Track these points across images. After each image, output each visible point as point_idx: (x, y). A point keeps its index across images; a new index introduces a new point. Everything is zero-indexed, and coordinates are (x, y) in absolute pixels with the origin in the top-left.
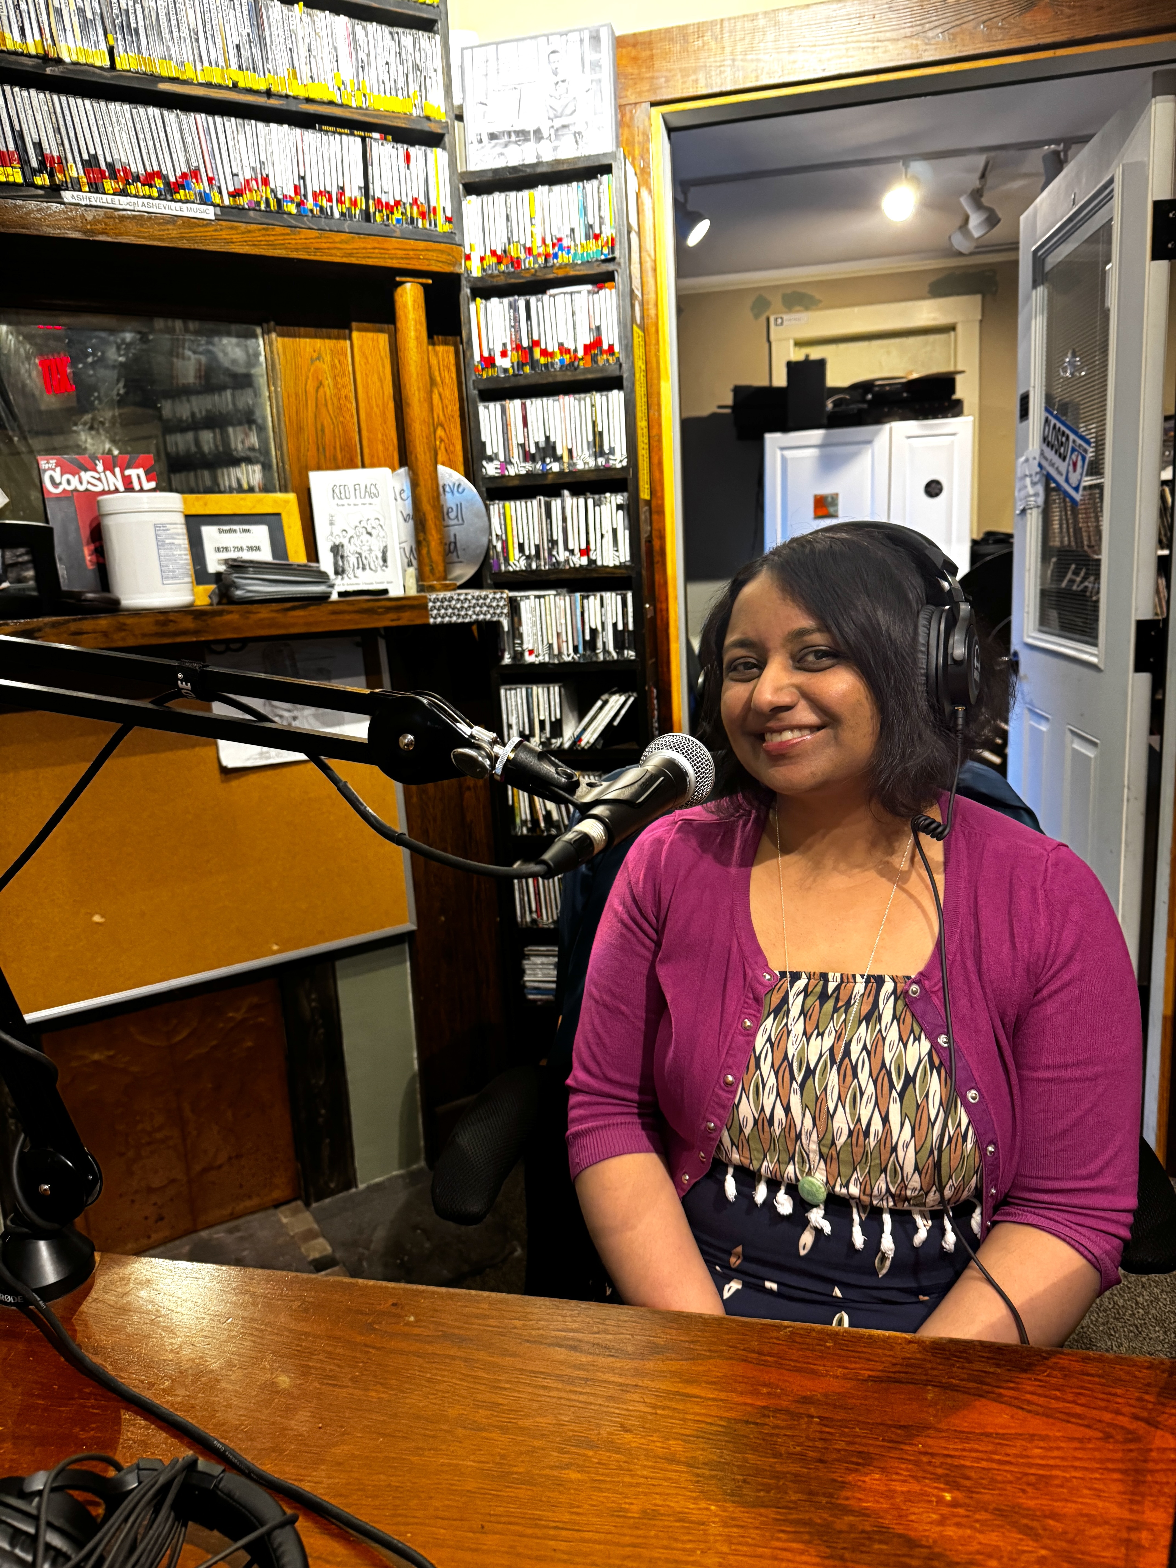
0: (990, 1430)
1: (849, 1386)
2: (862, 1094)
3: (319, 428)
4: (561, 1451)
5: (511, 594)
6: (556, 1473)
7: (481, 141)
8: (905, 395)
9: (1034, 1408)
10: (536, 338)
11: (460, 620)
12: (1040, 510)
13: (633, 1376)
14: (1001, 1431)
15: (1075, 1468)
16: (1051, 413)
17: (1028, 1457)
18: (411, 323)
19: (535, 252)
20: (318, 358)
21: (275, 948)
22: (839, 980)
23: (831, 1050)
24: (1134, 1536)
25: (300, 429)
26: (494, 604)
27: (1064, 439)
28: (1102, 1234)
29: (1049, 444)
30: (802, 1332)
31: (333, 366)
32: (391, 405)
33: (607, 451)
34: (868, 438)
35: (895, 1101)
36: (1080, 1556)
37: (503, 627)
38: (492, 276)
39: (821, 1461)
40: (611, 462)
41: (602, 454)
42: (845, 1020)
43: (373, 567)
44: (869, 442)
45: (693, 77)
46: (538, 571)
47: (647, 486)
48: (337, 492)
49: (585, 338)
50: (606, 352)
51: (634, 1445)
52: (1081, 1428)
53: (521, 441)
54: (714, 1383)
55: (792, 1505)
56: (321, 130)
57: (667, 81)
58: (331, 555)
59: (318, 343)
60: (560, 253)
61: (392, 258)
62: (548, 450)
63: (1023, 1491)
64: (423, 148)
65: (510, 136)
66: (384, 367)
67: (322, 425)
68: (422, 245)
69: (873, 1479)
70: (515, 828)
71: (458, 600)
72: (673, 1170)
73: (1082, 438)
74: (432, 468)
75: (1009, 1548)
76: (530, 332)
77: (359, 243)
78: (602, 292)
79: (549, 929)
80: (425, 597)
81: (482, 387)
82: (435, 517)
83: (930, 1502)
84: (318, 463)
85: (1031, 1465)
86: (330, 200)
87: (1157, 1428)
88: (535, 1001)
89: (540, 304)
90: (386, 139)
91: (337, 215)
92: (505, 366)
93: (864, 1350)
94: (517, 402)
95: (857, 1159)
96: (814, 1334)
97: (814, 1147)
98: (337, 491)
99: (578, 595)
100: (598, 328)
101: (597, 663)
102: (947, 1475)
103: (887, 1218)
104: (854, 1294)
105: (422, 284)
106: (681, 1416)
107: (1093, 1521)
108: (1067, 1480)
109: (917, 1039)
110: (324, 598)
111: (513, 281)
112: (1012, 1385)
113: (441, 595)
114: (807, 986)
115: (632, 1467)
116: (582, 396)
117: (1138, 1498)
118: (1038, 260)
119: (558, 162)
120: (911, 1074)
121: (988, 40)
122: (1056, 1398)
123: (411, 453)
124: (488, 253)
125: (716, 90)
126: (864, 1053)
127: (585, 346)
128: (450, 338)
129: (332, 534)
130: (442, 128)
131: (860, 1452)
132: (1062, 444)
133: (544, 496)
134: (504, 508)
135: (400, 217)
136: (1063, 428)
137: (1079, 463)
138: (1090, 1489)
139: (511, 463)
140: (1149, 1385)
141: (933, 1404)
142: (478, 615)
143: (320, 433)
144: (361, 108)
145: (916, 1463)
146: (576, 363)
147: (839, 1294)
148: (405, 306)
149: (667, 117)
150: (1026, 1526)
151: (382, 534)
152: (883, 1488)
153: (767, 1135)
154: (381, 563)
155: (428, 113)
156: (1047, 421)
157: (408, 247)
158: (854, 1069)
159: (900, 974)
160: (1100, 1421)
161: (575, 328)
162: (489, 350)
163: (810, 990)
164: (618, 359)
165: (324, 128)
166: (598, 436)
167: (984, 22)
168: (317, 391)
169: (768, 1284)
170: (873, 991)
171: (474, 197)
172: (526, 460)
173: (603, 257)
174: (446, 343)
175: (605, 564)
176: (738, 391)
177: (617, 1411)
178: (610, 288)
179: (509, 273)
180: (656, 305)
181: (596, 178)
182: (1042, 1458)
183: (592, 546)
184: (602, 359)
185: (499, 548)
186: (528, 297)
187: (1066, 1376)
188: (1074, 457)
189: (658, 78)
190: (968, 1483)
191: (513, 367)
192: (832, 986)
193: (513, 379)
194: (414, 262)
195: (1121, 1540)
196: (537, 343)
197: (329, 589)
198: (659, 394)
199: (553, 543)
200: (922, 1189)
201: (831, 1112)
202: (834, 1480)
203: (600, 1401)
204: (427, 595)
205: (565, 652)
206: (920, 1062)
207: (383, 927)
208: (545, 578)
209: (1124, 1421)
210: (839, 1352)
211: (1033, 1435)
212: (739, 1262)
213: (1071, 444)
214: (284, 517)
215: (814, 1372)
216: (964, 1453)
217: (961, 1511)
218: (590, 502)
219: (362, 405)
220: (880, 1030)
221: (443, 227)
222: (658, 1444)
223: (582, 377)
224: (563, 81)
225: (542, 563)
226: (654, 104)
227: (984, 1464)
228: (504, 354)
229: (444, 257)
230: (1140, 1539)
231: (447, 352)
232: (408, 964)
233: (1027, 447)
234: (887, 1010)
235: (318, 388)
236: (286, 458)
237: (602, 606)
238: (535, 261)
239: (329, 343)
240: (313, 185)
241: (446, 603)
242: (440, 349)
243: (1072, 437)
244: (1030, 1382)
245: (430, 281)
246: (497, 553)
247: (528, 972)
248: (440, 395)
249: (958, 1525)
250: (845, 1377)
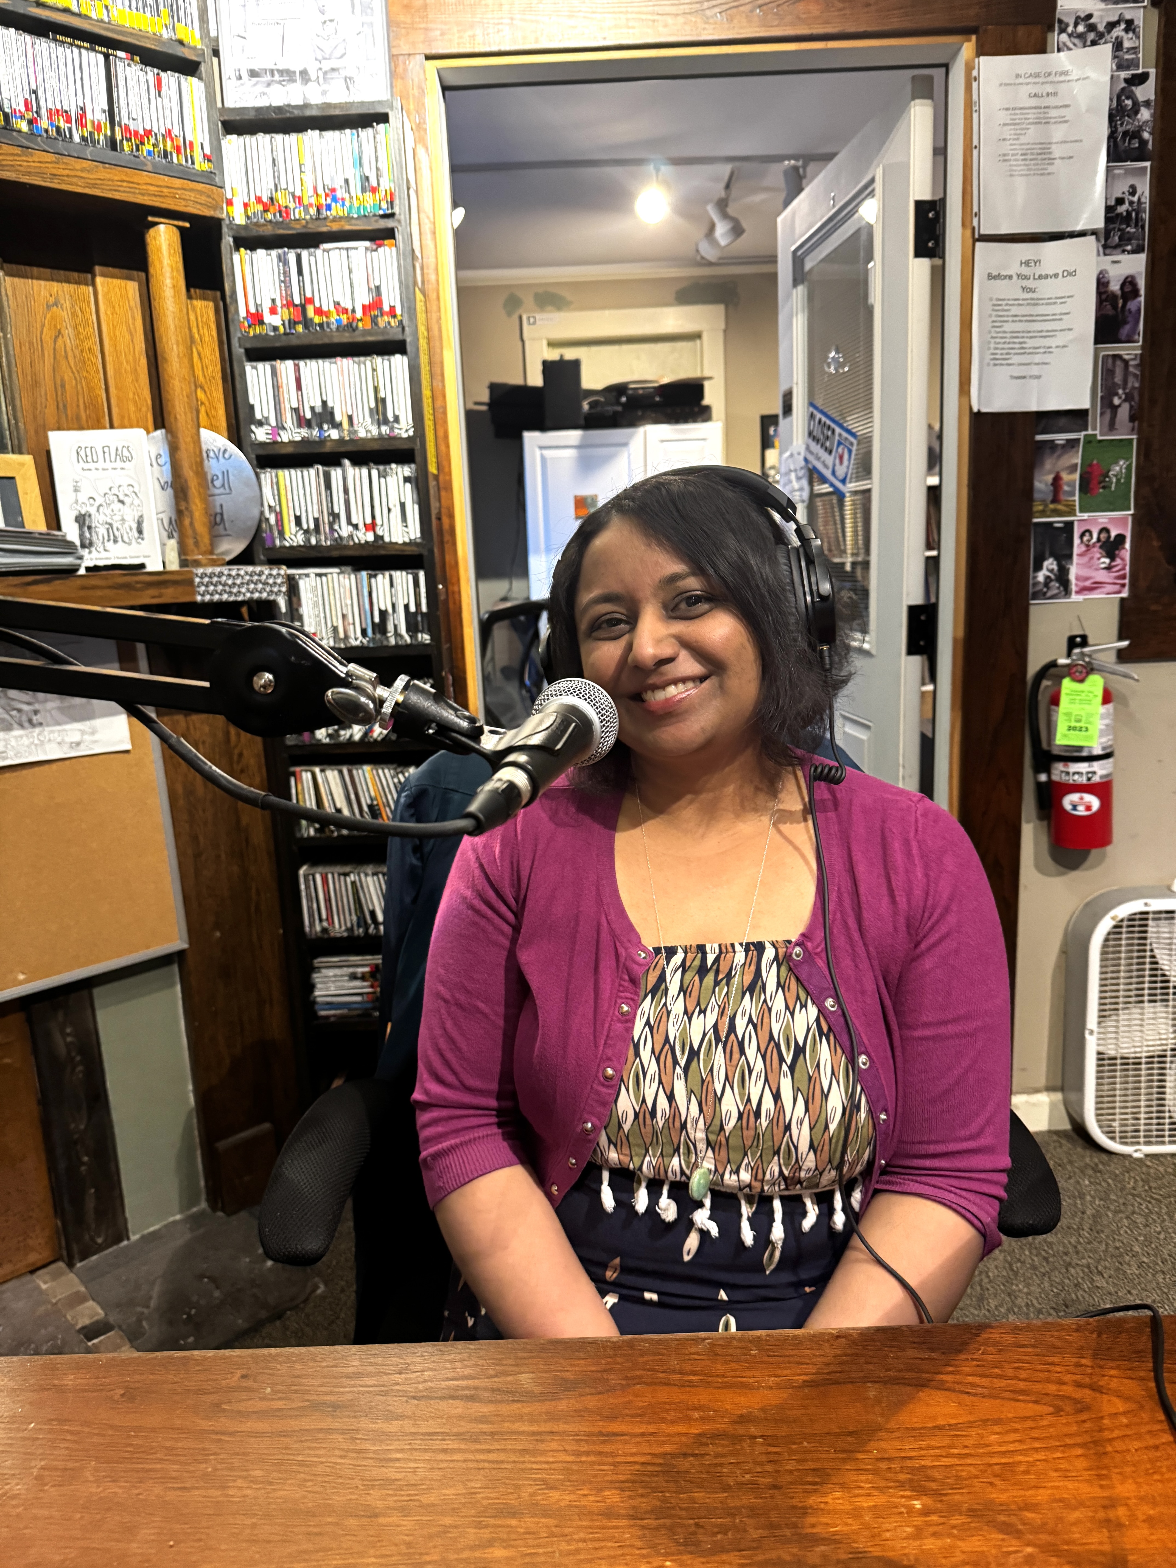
0: (941, 1422)
1: (785, 1396)
2: (750, 1072)
3: (59, 382)
4: (479, 1526)
5: (291, 571)
6: (477, 1554)
7: (240, 78)
8: (657, 399)
9: (979, 1390)
10: (309, 295)
11: (232, 599)
12: (805, 504)
13: (545, 1421)
14: (953, 1421)
15: (1036, 1450)
16: (816, 408)
17: (988, 1446)
18: (167, 271)
19: (306, 202)
20: (56, 304)
21: (21, 977)
22: (717, 951)
23: (715, 1027)
24: (1111, 1514)
25: (36, 384)
26: (271, 581)
27: (830, 433)
28: (985, 1198)
29: (816, 439)
30: (721, 1342)
31: (74, 314)
32: (144, 361)
33: (391, 419)
34: (624, 441)
35: (785, 1076)
36: (1066, 1547)
37: (279, 608)
38: (257, 224)
39: (775, 1487)
40: (396, 431)
41: (386, 422)
42: (727, 993)
43: (126, 539)
44: (625, 445)
45: (470, 33)
46: (318, 547)
47: (434, 460)
48: (82, 455)
49: (363, 298)
50: (387, 314)
51: (562, 1504)
52: (1030, 1405)
53: (295, 405)
54: (639, 1416)
55: (755, 1545)
56: (55, 40)
57: (442, 34)
58: (77, 525)
59: (55, 286)
60: (333, 205)
61: (143, 195)
62: (326, 415)
63: (991, 1483)
64: (177, 75)
65: (273, 76)
66: (134, 319)
67: (62, 380)
68: (178, 183)
69: (835, 1499)
70: (300, 830)
71: (229, 575)
72: (541, 1179)
73: (849, 431)
74: (194, 431)
75: (994, 1551)
76: (302, 288)
77: (103, 173)
78: (380, 250)
79: (342, 938)
80: (191, 572)
81: (248, 346)
82: (199, 484)
83: (902, 1513)
84: (58, 422)
85: (992, 1454)
86: (69, 121)
87: (1102, 1393)
88: (327, 1017)
89: (312, 258)
90: (132, 60)
91: (77, 138)
92: (275, 324)
93: (792, 1353)
94: (290, 363)
95: (748, 1143)
96: (735, 1343)
97: (700, 1135)
98: (82, 453)
99: (364, 574)
100: (378, 288)
101: (387, 647)
102: (911, 1480)
103: (777, 1204)
104: (740, 1295)
105: (178, 227)
106: (610, 1460)
107: (1068, 1505)
108: (1031, 1464)
109: (804, 1006)
110: (70, 571)
111: (281, 232)
112: (951, 1369)
113: (209, 570)
114: (684, 960)
115: (567, 1531)
116: (362, 359)
117: (1104, 1472)
118: (798, 260)
119: (328, 105)
120: (801, 1044)
121: (764, 25)
122: (997, 1376)
123: (169, 413)
124: (253, 199)
125: (495, 48)
126: (750, 1026)
127: (364, 307)
128: (209, 292)
129: (77, 502)
130: (198, 55)
131: (814, 1470)
132: (827, 438)
133: (323, 464)
134: (277, 476)
135: (151, 148)
136: (828, 422)
137: (846, 457)
138: (1056, 1471)
139: (284, 428)
140: (1082, 1348)
141: (878, 1401)
142: (252, 592)
143: (59, 389)
144: (102, 21)
145: (875, 1472)
146: (354, 325)
147: (725, 1298)
148: (159, 249)
149: (442, 73)
150: (1004, 1523)
151: (137, 502)
152: (847, 1507)
153: (649, 1129)
154: (136, 535)
155: (181, 35)
156: (812, 416)
157: (161, 183)
158: (741, 1044)
159: (780, 939)
160: (1047, 1394)
161: (352, 287)
162: (257, 305)
163: (688, 964)
164: (401, 322)
165: (59, 37)
166: (381, 402)
167: (760, 6)
168: (55, 342)
169: (648, 1295)
170: (755, 960)
171: (235, 136)
172: (300, 425)
173: (381, 212)
174: (204, 298)
175: (394, 540)
176: (494, 388)
177: (535, 1466)
178: (390, 246)
179: (277, 223)
180: (437, 270)
181: (372, 126)
182: (1001, 1444)
183: (378, 521)
184: (382, 322)
185: (273, 520)
186: (299, 251)
187: (1000, 1350)
188: (840, 450)
189: (432, 30)
190: (934, 1486)
191: (284, 325)
192: (710, 958)
193: (284, 338)
194: (169, 201)
195: (1100, 1521)
196: (311, 301)
197: (78, 562)
198: (442, 363)
199: (335, 516)
200: (816, 1169)
201: (719, 1094)
202: (794, 1507)
203: (513, 1458)
204: (194, 570)
205: (352, 636)
206: (808, 1030)
207: (148, 947)
208: (326, 554)
209: (1068, 1390)
210: (766, 1359)
211: (985, 1421)
212: (615, 1275)
213: (837, 438)
214: (19, 481)
215: (745, 1386)
216: (923, 1452)
217: (934, 1518)
218: (374, 473)
219: (108, 359)
220: (765, 1001)
221: (201, 165)
222: (592, 1498)
223: (361, 339)
224: (331, 21)
225: (323, 538)
226: (428, 57)
227: (946, 1461)
228: (273, 311)
229: (203, 199)
230: (1118, 1517)
231: (206, 307)
232: (178, 988)
233: (792, 443)
234: (771, 979)
235: (56, 337)
236: (19, 414)
237: (392, 585)
238: (306, 211)
239: (67, 288)
240: (48, 102)
241: (215, 579)
242: (198, 304)
243: (838, 430)
244: (966, 1363)
245: (187, 225)
246: (270, 526)
247: (319, 986)
248: (199, 354)
249: (934, 1535)
250: (779, 1387)
